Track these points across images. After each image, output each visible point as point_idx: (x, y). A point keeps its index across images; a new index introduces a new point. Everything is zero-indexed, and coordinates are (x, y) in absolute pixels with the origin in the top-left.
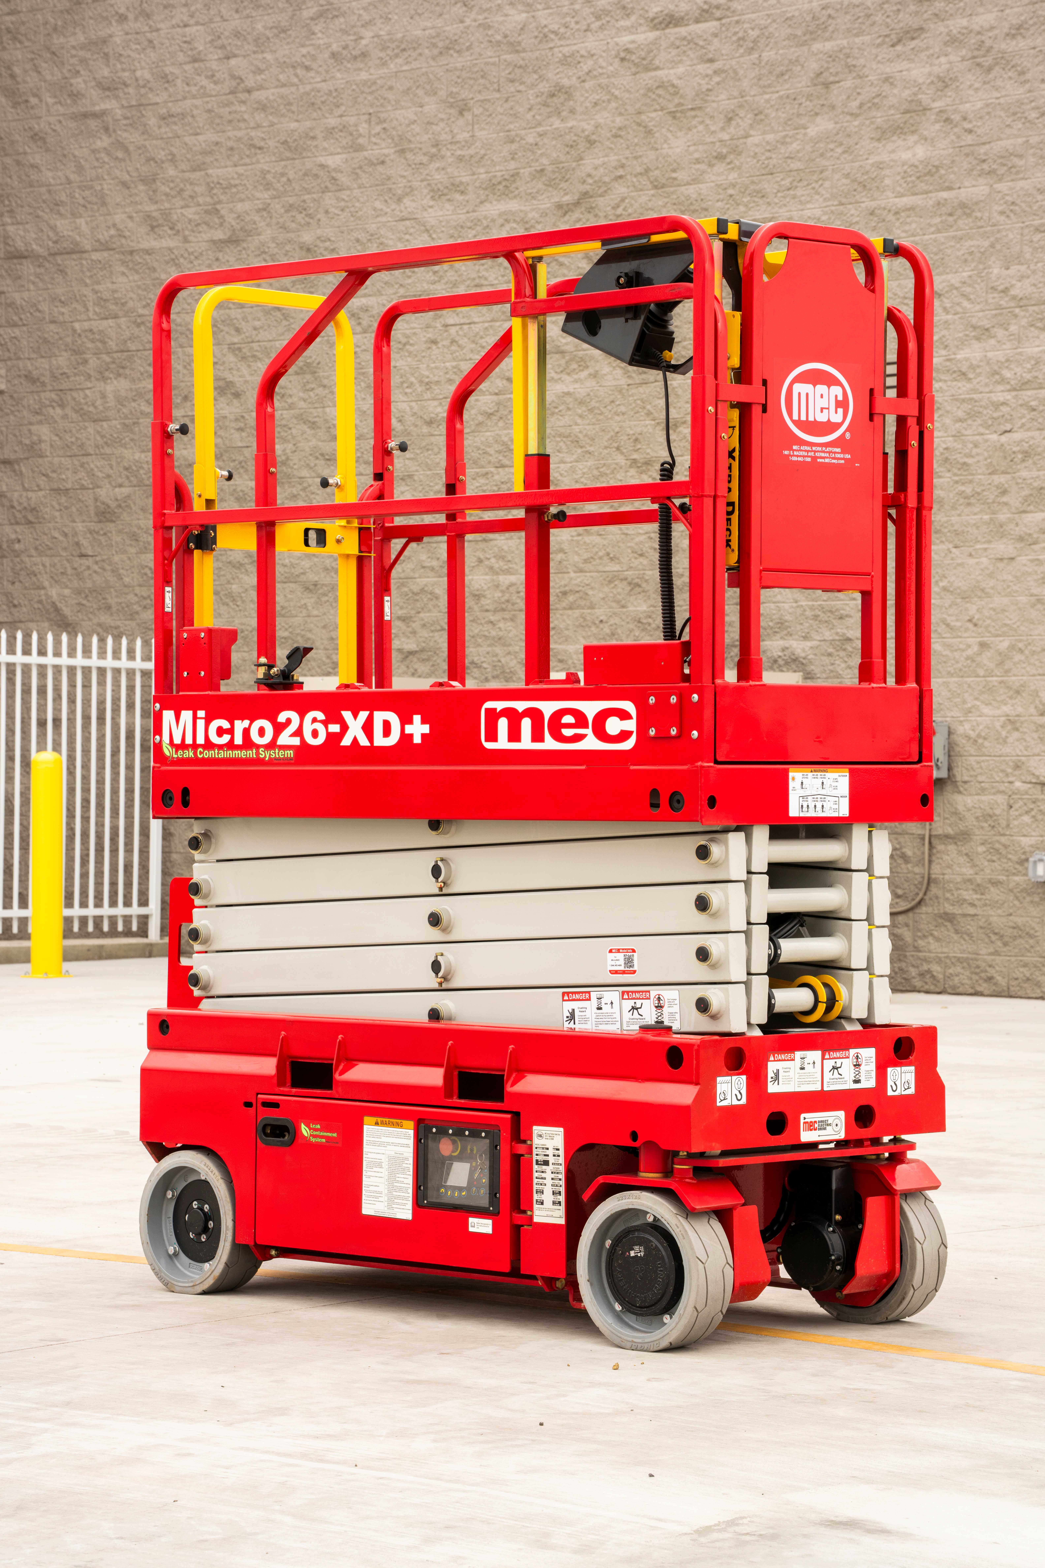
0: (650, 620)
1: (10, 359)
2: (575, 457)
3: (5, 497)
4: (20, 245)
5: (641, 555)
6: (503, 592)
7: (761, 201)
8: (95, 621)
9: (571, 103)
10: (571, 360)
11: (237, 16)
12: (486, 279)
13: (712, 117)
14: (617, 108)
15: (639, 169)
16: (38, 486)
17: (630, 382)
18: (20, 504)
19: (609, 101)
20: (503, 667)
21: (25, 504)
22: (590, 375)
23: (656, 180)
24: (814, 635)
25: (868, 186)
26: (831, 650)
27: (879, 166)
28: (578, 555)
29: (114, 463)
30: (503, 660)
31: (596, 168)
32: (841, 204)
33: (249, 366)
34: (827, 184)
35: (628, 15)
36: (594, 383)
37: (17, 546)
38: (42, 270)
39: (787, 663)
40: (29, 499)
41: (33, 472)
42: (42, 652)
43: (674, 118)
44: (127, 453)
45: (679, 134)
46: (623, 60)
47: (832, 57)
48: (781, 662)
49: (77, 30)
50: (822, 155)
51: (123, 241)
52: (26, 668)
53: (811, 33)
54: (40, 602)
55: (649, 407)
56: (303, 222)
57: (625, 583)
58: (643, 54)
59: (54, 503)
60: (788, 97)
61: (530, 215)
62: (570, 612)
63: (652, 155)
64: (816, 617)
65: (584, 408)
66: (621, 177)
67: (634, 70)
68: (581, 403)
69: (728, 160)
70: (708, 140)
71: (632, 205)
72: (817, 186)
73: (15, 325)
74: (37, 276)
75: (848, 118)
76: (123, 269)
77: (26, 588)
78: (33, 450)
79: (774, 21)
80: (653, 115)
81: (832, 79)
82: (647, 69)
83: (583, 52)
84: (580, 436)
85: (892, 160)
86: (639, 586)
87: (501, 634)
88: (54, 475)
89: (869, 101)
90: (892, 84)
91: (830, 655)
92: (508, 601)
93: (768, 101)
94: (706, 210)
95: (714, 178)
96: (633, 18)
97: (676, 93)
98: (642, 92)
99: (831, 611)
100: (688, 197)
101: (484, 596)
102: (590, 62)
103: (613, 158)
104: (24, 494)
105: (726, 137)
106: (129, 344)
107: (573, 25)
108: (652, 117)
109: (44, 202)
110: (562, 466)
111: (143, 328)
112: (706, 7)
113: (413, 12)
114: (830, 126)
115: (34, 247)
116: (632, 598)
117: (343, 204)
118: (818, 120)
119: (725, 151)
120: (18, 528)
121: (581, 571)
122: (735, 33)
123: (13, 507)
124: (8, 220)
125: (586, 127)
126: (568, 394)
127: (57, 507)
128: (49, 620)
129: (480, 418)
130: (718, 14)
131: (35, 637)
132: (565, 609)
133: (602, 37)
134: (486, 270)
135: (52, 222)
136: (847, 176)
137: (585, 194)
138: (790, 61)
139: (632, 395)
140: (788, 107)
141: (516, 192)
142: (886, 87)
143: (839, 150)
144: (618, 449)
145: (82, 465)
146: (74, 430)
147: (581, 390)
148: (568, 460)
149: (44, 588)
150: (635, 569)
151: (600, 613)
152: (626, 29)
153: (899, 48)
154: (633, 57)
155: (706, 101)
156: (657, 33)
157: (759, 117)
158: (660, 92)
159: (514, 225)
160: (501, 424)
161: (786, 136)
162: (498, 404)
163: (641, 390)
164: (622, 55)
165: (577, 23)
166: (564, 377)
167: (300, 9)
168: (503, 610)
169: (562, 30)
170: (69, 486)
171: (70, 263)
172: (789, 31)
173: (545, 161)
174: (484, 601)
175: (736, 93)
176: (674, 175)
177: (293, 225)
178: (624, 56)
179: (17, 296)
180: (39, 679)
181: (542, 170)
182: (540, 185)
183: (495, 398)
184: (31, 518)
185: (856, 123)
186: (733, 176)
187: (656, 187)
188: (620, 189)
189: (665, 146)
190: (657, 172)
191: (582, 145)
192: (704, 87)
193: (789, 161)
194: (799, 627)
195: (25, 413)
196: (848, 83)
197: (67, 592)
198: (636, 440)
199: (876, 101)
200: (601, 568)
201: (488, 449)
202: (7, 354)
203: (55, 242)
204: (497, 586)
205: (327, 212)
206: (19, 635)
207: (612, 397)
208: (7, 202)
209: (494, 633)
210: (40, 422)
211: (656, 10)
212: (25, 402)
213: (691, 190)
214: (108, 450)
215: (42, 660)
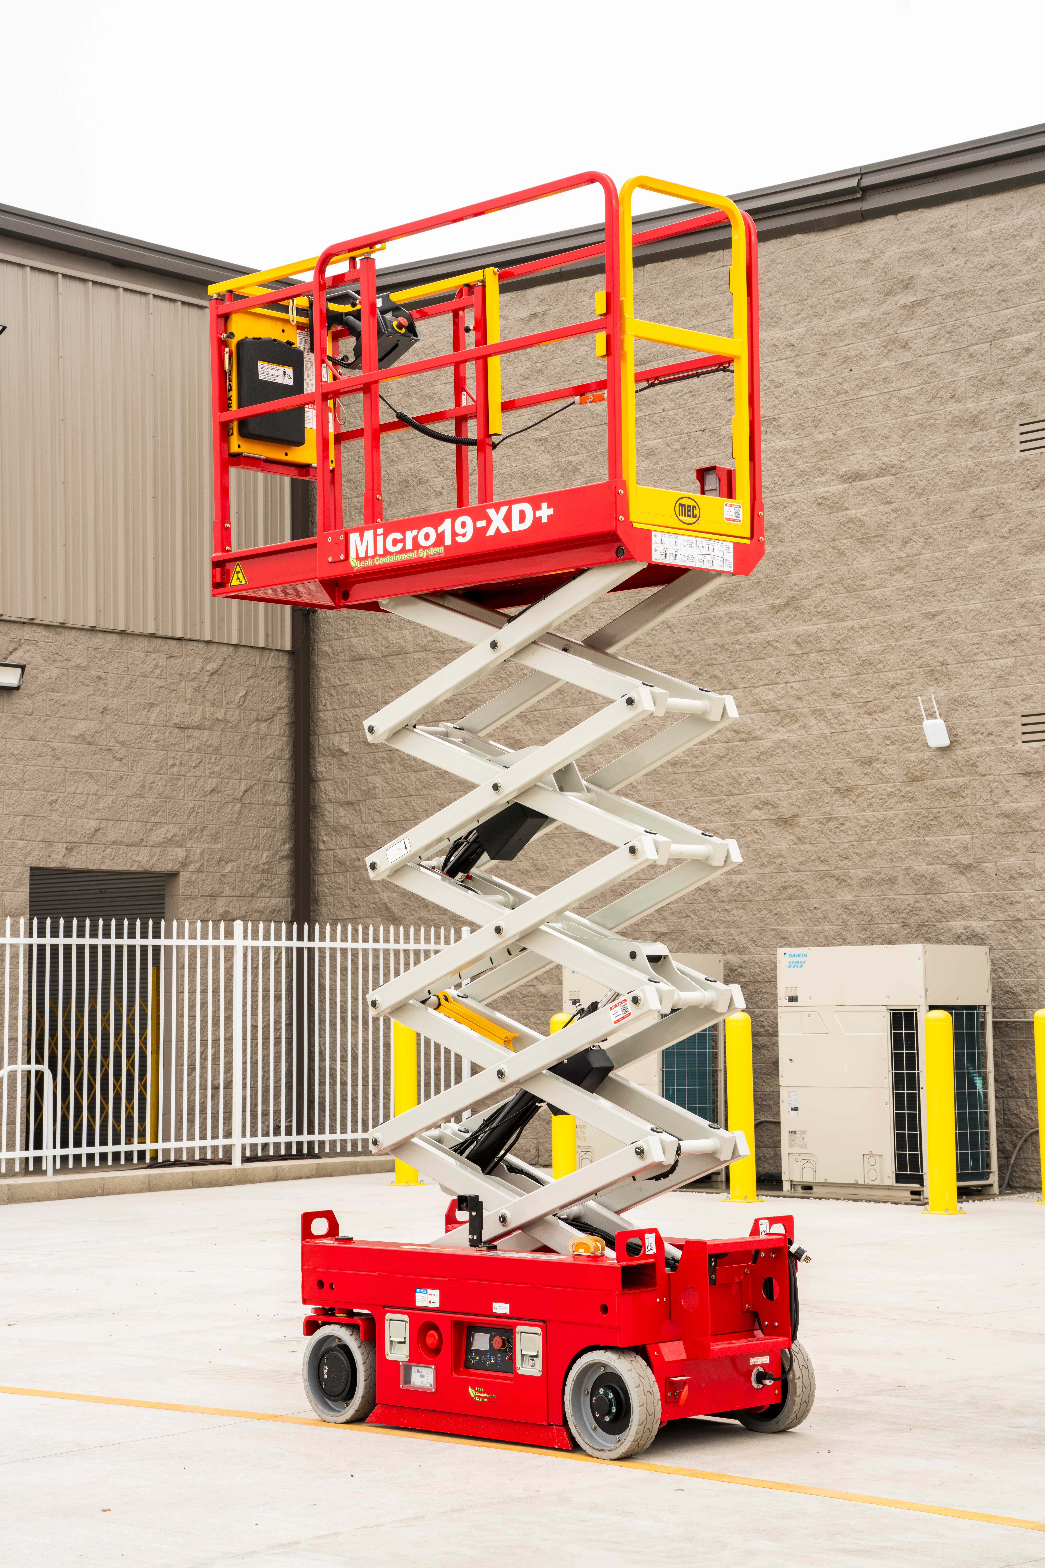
0: (855, 907)
1: (353, 730)
2: (790, 786)
3: (349, 828)
4: (361, 651)
5: (846, 858)
6: (735, 887)
7: (933, 600)
8: (416, 916)
9: (780, 535)
10: (785, 716)
11: (523, 488)
12: (716, 660)
13: (891, 542)
14: (816, 538)
15: (834, 579)
16: (373, 819)
17: (833, 731)
18: (360, 833)
19: (810, 533)
20: (737, 943)
21: (364, 833)
22: (800, 726)
23: (849, 586)
24: (990, 916)
25: (1019, 587)
26: (1004, 928)
27: (1027, 573)
28: (796, 859)
29: (430, 801)
30: (737, 938)
31: (801, 580)
32: (997, 600)
33: (533, 728)
34: (985, 586)
35: (823, 474)
36: (804, 733)
37: (357, 863)
38: (377, 667)
39: (968, 938)
40: (366, 829)
41: (369, 809)
42: (376, 940)
43: (861, 543)
44: (439, 793)
45: (865, 554)
46: (819, 504)
47: (984, 498)
48: (963, 937)
49: (405, 504)
50: (980, 566)
51: (438, 644)
52: (365, 952)
53: (968, 482)
54: (375, 903)
55: (848, 749)
56: (573, 625)
57: (834, 879)
58: (836, 500)
59: (385, 831)
60: (951, 526)
61: (750, 614)
62: (789, 902)
63: (845, 569)
64: (991, 903)
65: (796, 751)
66: (820, 585)
67: (829, 511)
68: (794, 747)
69: (905, 571)
70: (889, 557)
71: (830, 605)
72: (977, 588)
73: (357, 707)
74: (373, 671)
75: (1000, 539)
76: (436, 664)
77: (364, 894)
78: (369, 794)
79: (938, 475)
80: (845, 541)
81: (986, 513)
82: (839, 510)
83: (788, 500)
84: (794, 771)
85: (1037, 569)
86: (845, 881)
87: (735, 919)
88: (385, 811)
89: (1016, 528)
90: (1033, 516)
91: (1004, 931)
92: (739, 894)
93: (935, 529)
94: (889, 606)
95: (894, 584)
96: (827, 476)
97: (862, 526)
98: (835, 525)
99: (1003, 899)
100: (874, 598)
101: (720, 891)
102: (794, 507)
103: (814, 572)
104: (363, 825)
105: (904, 555)
106: (441, 716)
107: (780, 482)
108: (844, 543)
109: (379, 620)
110: (780, 793)
111: (451, 704)
112: (884, 467)
113: (656, 478)
114: (986, 545)
115: (371, 651)
116: (839, 891)
117: (604, 611)
118: (976, 541)
119: (902, 565)
120: (358, 850)
121: (798, 871)
122: (908, 484)
123: (354, 835)
124: (353, 634)
125: (792, 551)
126: (783, 740)
127: (387, 834)
128: (381, 916)
129: (714, 760)
130: (893, 471)
131: (371, 928)
132: (785, 899)
133: (803, 489)
134: (716, 654)
135: (384, 634)
136: (1001, 580)
137: (793, 598)
138: (952, 501)
139: (835, 741)
140: (951, 533)
141: (739, 598)
142: (1029, 518)
143: (994, 562)
144: (824, 780)
145: (406, 803)
146: (400, 779)
147: (793, 738)
148: (785, 789)
149: (378, 893)
150: (842, 868)
151: (814, 902)
152: (821, 483)
153: (1038, 491)
154: (828, 502)
155: (886, 531)
156: (846, 485)
157: (928, 541)
158: (850, 525)
159: (738, 621)
160: (730, 764)
161: (950, 554)
162: (728, 749)
163: (841, 736)
164: (819, 501)
165: (783, 480)
166: (780, 728)
167: (571, 480)
168: (736, 901)
169: (772, 486)
170: (396, 818)
171: (398, 661)
172: (950, 481)
173: (760, 576)
174: (720, 895)
175: (910, 525)
176: (863, 582)
177: (566, 627)
178: (821, 502)
179: (358, 686)
180: (374, 959)
181: (758, 582)
182: (757, 593)
183: (726, 745)
184: (367, 843)
185: (1007, 543)
186: (909, 582)
187: (849, 591)
188: (820, 594)
189: (855, 562)
190: (849, 581)
191: (789, 564)
192: (885, 521)
193: (954, 571)
194: (977, 911)
195: (363, 767)
196: (999, 516)
197: (395, 895)
198: (839, 773)
199: (1022, 527)
200: (813, 868)
201: (721, 783)
202: (350, 727)
203: (388, 647)
204: (731, 883)
205: (592, 617)
206: (360, 928)
207: (818, 743)
208: (352, 622)
209: (728, 918)
210: (375, 774)
211: (844, 470)
212: (363, 761)
213: (877, 593)
214: (425, 792)
215: (376, 946)
